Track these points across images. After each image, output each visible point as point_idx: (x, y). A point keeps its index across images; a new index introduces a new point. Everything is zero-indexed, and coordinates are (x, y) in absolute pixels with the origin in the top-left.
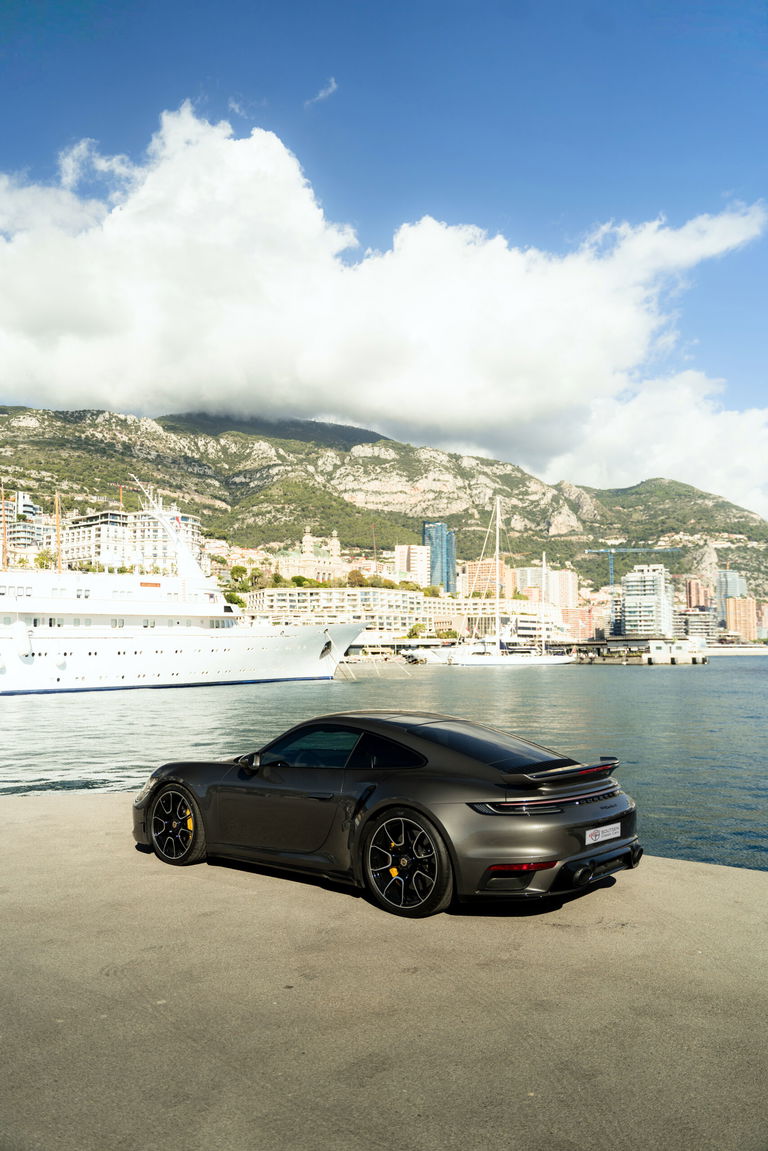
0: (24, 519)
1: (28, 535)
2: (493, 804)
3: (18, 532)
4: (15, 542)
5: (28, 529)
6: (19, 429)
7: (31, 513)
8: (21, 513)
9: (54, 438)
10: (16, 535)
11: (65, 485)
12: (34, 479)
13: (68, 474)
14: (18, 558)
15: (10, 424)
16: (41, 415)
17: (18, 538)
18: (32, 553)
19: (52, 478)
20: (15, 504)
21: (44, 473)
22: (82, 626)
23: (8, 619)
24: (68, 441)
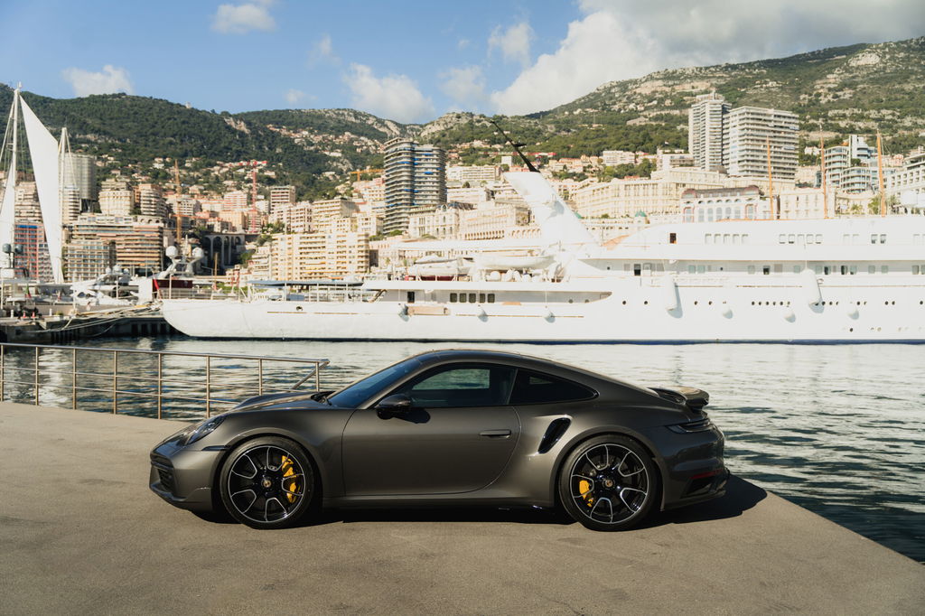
0: (858, 163)
1: (862, 180)
3: (852, 177)
4: (850, 188)
5: (862, 174)
6: (858, 68)
7: (865, 156)
8: (855, 157)
9: (896, 71)
10: (850, 181)
11: (908, 122)
12: (873, 119)
13: (913, 108)
14: (851, 205)
15: (848, 65)
16: (881, 49)
17: (853, 184)
19: (893, 115)
20: (848, 149)
21: (884, 112)
22: (878, 274)
23: (797, 267)
24: (912, 73)
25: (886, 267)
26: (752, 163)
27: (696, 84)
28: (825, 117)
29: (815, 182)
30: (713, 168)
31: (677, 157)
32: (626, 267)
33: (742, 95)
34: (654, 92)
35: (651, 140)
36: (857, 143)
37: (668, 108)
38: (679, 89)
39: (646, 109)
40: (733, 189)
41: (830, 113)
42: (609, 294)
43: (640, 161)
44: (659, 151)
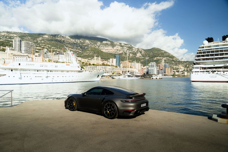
0: (46, 53)
1: (46, 56)
2: (125, 101)
4: (44, 57)
6: (44, 38)
9: (51, 39)
11: (53, 48)
12: (47, 46)
14: (45, 60)
16: (48, 35)
18: (47, 59)
19: (51, 46)
21: (49, 45)
22: (56, 72)
23: (43, 71)
24: (53, 40)
25: (57, 71)
26: (26, 51)
27: (14, 35)
28: (39, 45)
29: (38, 56)
30: (18, 51)
31: (11, 48)
32: (9, 70)
33: (24, 39)
34: (5, 35)
35: (4, 44)
36: (45, 50)
37: (8, 38)
38: (10, 35)
39: (3, 38)
40: (23, 56)
41: (40, 44)
42: (6, 75)
43: (1, 48)
44: (7, 47)
